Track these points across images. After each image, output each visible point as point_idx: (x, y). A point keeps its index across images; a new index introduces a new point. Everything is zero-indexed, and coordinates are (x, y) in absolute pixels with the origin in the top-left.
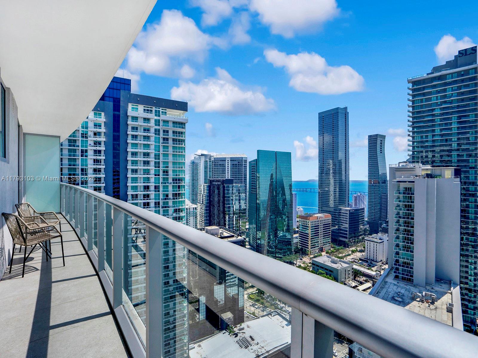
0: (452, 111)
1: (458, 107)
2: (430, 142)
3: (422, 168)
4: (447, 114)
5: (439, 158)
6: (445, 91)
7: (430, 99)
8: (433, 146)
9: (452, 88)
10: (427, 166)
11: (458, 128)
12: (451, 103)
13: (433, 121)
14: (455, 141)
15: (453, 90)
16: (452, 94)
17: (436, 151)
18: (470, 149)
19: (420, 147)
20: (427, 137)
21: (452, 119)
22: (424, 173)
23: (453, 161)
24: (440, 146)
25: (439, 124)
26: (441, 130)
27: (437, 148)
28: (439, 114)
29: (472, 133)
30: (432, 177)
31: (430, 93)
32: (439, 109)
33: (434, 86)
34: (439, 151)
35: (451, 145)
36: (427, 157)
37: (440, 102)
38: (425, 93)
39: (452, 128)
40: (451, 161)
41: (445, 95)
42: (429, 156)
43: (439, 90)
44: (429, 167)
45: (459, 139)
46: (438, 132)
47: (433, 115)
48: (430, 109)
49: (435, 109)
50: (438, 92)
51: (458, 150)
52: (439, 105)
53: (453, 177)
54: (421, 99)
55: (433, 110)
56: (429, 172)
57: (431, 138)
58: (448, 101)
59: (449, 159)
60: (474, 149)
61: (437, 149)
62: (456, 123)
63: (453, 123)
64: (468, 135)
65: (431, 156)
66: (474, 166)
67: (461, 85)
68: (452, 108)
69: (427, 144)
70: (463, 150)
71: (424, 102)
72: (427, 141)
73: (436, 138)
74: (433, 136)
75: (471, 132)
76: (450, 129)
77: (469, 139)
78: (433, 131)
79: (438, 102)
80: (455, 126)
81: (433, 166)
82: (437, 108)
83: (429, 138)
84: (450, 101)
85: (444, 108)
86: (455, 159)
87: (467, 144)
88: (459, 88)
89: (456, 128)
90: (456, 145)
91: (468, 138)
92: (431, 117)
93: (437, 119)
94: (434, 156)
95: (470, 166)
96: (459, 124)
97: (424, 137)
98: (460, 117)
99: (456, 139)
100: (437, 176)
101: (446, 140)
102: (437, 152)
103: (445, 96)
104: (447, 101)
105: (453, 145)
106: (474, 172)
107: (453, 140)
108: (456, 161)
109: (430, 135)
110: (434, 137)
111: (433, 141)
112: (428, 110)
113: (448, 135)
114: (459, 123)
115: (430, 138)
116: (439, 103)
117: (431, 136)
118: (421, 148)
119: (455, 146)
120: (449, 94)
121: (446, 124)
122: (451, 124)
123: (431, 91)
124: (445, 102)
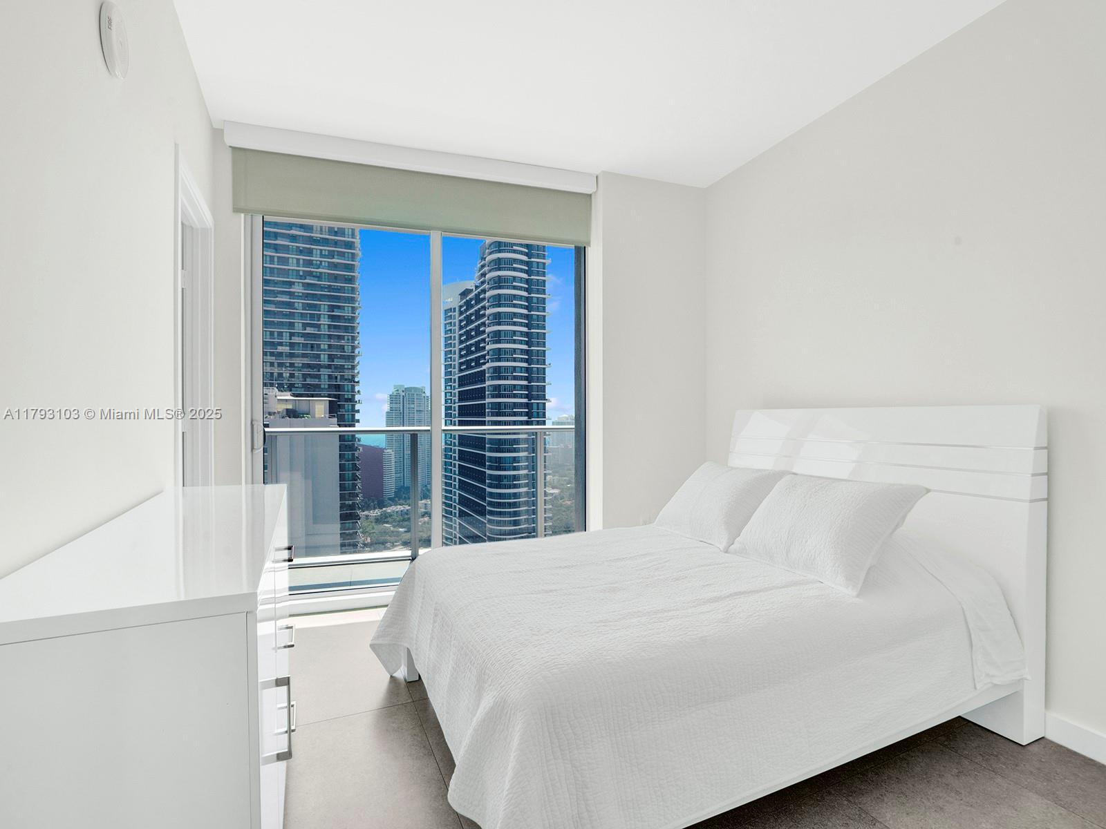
0: (321, 295)
1: (330, 288)
2: (286, 346)
3: (278, 398)
4: (314, 297)
5: (301, 380)
6: (310, 252)
7: (284, 261)
8: (291, 355)
9: (321, 250)
10: (285, 393)
11: (329, 326)
12: (319, 277)
13: (290, 305)
14: (324, 350)
15: (322, 256)
16: (321, 262)
17: (296, 365)
18: (346, 367)
19: (268, 353)
20: (280, 334)
21: (320, 307)
22: (281, 408)
23: (322, 386)
24: (304, 356)
25: (301, 313)
26: (305, 326)
27: (298, 359)
28: (301, 294)
29: (348, 339)
30: (295, 417)
31: (286, 249)
32: (301, 284)
33: (294, 238)
34: (301, 365)
35: (318, 356)
36: (280, 375)
37: (303, 271)
38: (277, 245)
39: (320, 324)
40: (318, 387)
41: (310, 260)
42: (284, 375)
43: (301, 248)
44: (287, 396)
45: (330, 346)
46: (298, 328)
47: (291, 294)
48: (286, 281)
49: (294, 282)
50: (301, 252)
51: (329, 367)
52: (301, 277)
53: (327, 415)
54: (270, 256)
55: (291, 284)
56: (290, 407)
57: (288, 338)
58: (314, 274)
59: (316, 382)
60: (350, 367)
61: (298, 361)
62: (326, 316)
63: (322, 316)
64: (343, 343)
65: (288, 375)
66: (350, 397)
67: (334, 251)
68: (322, 288)
69: (280, 349)
70: (337, 367)
71: (276, 263)
72: (281, 344)
73: (296, 340)
74: (292, 335)
75: (346, 338)
76: (318, 326)
77: (344, 349)
78: (292, 325)
79: (299, 271)
80: (324, 321)
81: (294, 395)
82: (299, 282)
83: (284, 338)
84: (318, 274)
85: (308, 284)
86: (325, 383)
87: (342, 357)
88: (332, 254)
89: (326, 327)
90: (326, 356)
91: (342, 348)
92: (288, 297)
93: (299, 303)
94: (292, 376)
95: (346, 397)
96: (330, 320)
97: (276, 334)
98: (332, 308)
99: (326, 347)
100: (303, 414)
101: (312, 346)
102: (296, 367)
103: (309, 263)
104: (313, 272)
105: (322, 356)
106: (350, 408)
107: (322, 347)
108: (326, 387)
109: (285, 330)
110: (293, 338)
111: (292, 345)
112: (283, 281)
113: (315, 337)
114: (332, 317)
115: (286, 339)
116: (301, 273)
117: (288, 334)
118: (270, 356)
119: (324, 360)
120: (316, 261)
121: (312, 316)
122: (319, 318)
123: (288, 246)
124: (310, 274)
